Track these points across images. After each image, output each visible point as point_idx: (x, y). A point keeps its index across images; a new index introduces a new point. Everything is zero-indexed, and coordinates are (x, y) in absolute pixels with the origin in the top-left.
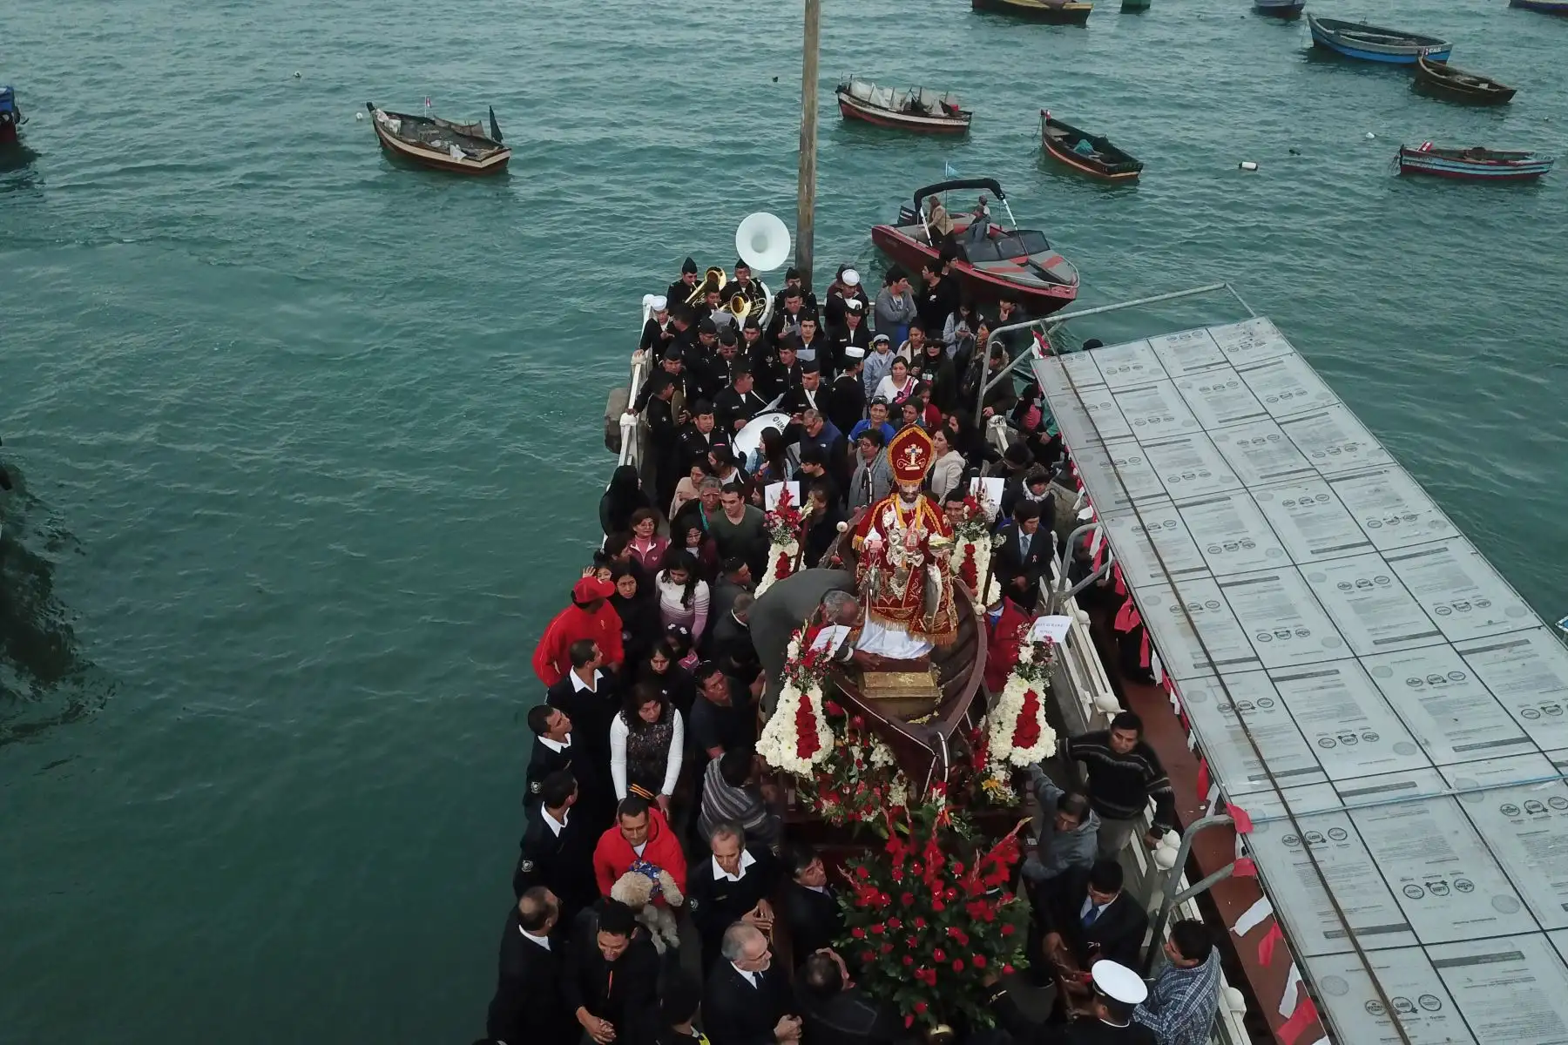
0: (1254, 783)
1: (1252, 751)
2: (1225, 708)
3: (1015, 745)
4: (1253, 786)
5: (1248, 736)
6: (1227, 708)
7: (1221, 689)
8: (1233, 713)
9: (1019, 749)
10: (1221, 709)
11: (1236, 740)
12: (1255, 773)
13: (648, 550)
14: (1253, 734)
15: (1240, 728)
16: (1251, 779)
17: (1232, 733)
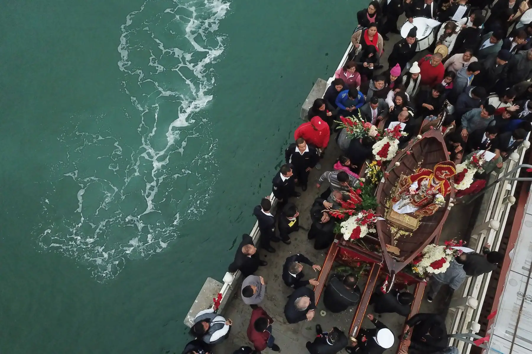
0: (507, 334)
1: (516, 321)
2: (520, 294)
3: (430, 266)
4: (505, 335)
5: (520, 313)
6: (522, 295)
7: (525, 284)
8: (522, 299)
9: (431, 268)
10: (518, 294)
11: (514, 311)
12: (509, 330)
13: (350, 77)
14: (522, 312)
15: (519, 307)
16: (507, 332)
17: (515, 307)
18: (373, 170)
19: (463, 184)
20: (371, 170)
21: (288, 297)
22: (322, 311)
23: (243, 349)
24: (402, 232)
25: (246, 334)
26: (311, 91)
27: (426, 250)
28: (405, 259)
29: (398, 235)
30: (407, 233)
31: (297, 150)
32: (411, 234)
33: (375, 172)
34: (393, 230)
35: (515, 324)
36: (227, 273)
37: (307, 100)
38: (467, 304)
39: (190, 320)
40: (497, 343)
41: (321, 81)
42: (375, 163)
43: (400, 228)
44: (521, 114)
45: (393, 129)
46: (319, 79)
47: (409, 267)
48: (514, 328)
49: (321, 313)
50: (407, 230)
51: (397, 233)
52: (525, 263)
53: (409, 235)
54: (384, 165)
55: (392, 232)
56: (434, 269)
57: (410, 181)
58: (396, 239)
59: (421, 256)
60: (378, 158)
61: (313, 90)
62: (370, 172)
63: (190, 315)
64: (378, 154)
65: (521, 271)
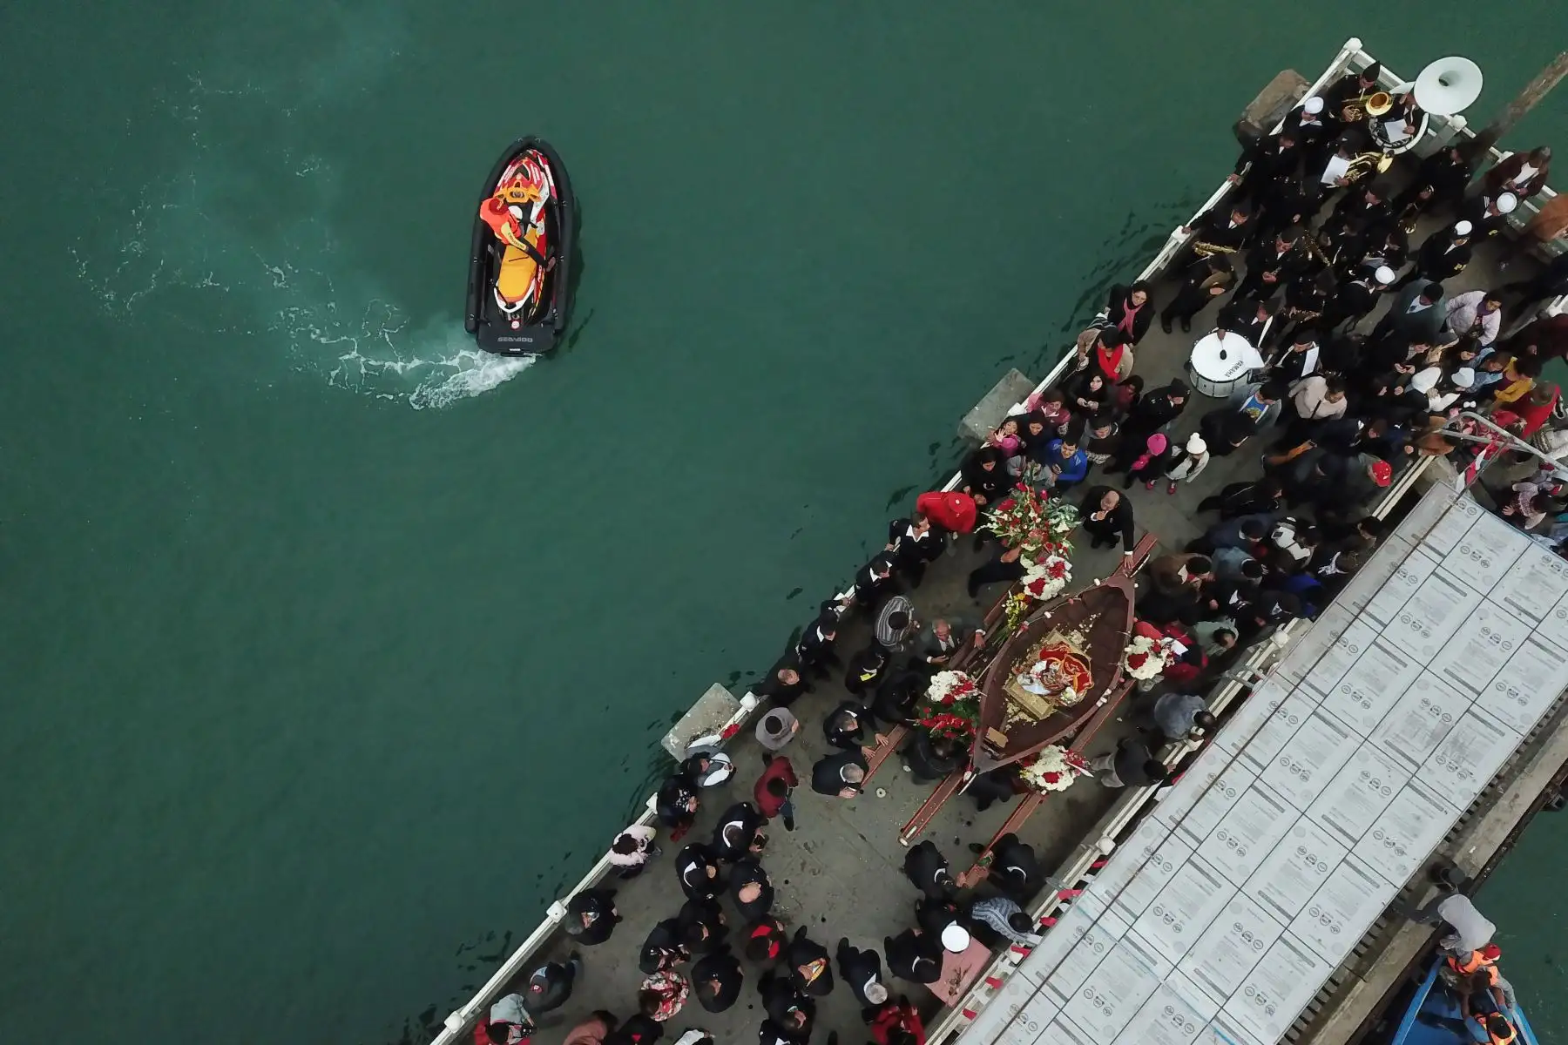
0: (1105, 896)
1: (1126, 882)
3: (1043, 777)
4: (1102, 896)
5: (1136, 873)
6: (1151, 851)
8: (1148, 857)
10: (1147, 849)
11: (1130, 869)
12: (1113, 891)
14: (1140, 875)
15: (1139, 867)
16: (1108, 892)
17: (1134, 864)
18: (1015, 607)
19: (1142, 672)
20: (1012, 605)
21: (826, 756)
22: (881, 790)
23: (745, 805)
24: (1023, 716)
25: (752, 791)
26: (991, 392)
27: (1046, 751)
28: (1004, 758)
29: (1016, 718)
30: (1029, 720)
31: (910, 532)
32: (1035, 723)
33: (1017, 612)
34: (1011, 709)
35: (1123, 886)
36: (750, 693)
37: (976, 408)
38: (1097, 844)
39: (671, 741)
40: (1089, 902)
41: (1016, 375)
42: (1020, 596)
43: (1023, 709)
44: (1323, 569)
45: (1052, 565)
46: (1013, 369)
47: (1017, 767)
48: (1119, 890)
49: (878, 792)
50: (1031, 715)
51: (1016, 714)
52: (1177, 812)
53: (1032, 723)
54: (1034, 604)
55: (1010, 711)
56: (1047, 782)
57: (1038, 657)
58: (1010, 723)
59: (1035, 758)
60: (1027, 591)
61: (996, 391)
62: (1010, 609)
63: (674, 734)
64: (1030, 586)
65: (1166, 821)
